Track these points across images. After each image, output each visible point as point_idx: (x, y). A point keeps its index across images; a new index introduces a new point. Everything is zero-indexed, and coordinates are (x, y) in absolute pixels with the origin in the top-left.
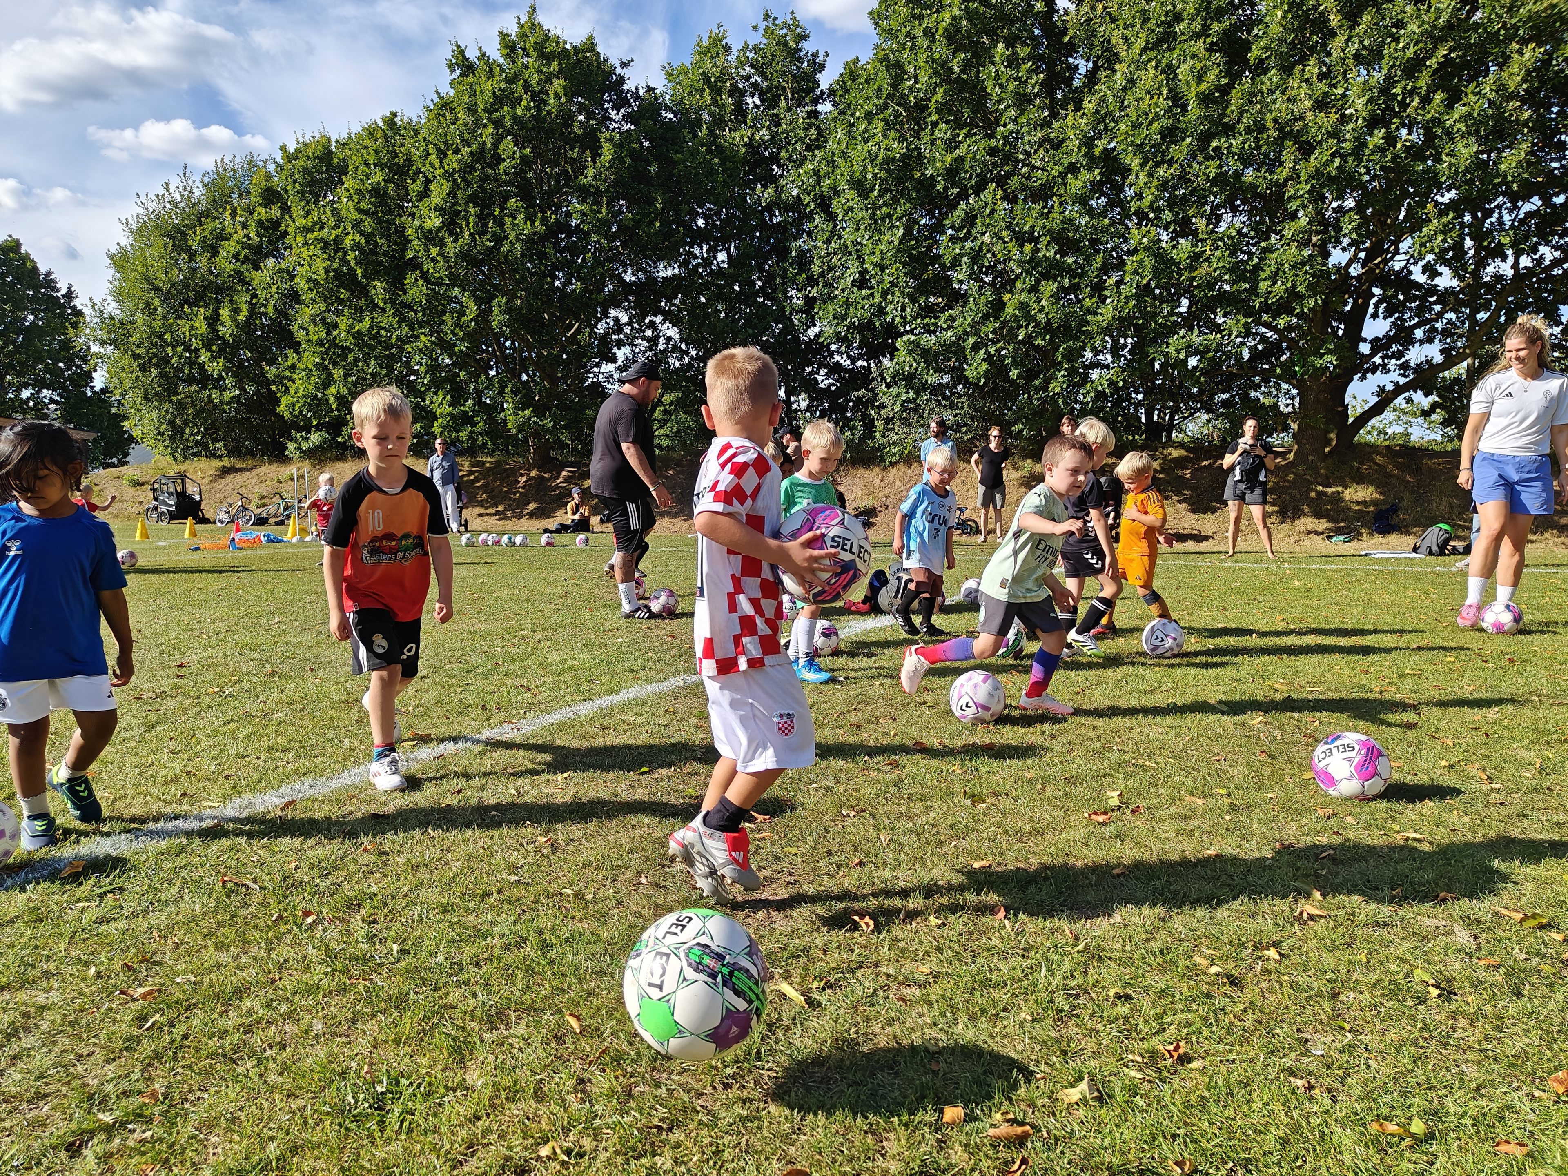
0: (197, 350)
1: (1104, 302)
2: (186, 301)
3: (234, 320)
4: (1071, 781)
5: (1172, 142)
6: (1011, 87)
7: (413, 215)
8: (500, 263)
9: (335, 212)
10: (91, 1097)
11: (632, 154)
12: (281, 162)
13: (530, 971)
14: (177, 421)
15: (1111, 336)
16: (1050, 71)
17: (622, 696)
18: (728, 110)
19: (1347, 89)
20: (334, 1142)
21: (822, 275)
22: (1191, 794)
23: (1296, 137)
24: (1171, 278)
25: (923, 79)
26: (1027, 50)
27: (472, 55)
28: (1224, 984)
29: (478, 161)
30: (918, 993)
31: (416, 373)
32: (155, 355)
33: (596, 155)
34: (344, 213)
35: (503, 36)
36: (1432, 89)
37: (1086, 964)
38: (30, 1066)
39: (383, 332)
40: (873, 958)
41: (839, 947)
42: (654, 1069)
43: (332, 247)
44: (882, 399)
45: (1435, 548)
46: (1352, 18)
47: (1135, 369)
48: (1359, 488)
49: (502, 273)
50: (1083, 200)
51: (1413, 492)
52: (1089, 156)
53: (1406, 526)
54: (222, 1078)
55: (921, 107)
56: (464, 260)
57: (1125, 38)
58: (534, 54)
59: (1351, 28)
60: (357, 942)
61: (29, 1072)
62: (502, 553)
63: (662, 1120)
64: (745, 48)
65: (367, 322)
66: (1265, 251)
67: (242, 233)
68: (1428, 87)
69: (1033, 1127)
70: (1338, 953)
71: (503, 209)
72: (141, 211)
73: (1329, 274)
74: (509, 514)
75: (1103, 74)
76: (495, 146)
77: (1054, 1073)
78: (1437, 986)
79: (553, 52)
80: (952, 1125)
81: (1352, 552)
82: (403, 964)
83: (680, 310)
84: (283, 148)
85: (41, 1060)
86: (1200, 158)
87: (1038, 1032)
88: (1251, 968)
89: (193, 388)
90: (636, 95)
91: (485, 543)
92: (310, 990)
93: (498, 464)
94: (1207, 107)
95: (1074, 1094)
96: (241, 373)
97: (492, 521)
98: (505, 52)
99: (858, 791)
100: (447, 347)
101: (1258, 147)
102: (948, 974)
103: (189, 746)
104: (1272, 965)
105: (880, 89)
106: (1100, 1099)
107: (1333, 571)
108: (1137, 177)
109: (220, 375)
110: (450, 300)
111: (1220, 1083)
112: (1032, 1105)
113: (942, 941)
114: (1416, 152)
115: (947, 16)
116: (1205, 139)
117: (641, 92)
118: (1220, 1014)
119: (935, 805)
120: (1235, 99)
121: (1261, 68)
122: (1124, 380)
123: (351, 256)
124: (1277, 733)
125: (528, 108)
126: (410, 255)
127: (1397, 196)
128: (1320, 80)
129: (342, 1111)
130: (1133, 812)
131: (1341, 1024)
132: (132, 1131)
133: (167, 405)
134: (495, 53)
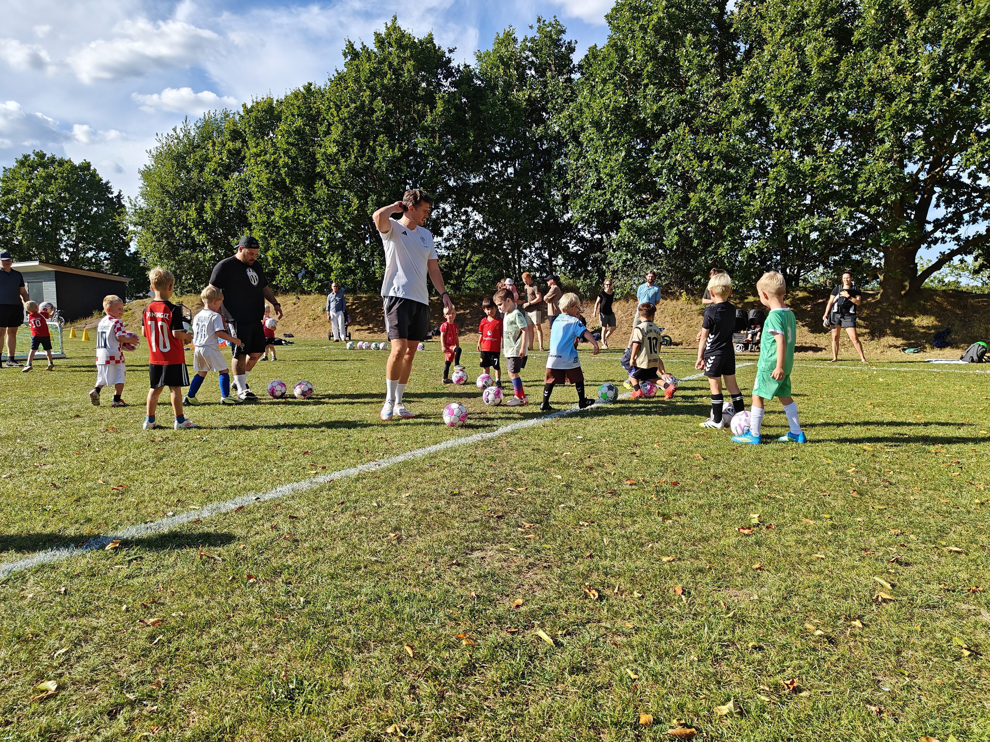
0: (190, 229)
1: (754, 198)
2: (184, 199)
3: (213, 210)
4: (728, 507)
5: (801, 95)
6: (695, 61)
7: (320, 146)
8: (373, 175)
9: (274, 145)
10: (122, 683)
11: (456, 107)
12: (242, 113)
13: (383, 617)
14: (178, 271)
15: (759, 219)
16: (721, 51)
17: (443, 446)
18: (514, 78)
19: (918, 59)
20: (263, 717)
21: (573, 181)
22: (806, 517)
23: (883, 90)
24: (798, 182)
25: (639, 57)
26: (707, 37)
27: (358, 47)
28: (825, 642)
29: (360, 112)
30: (625, 640)
31: (321, 242)
32: (166, 232)
33: (433, 107)
34: (278, 145)
35: (377, 35)
36: (975, 59)
37: (734, 626)
38: (87, 663)
39: (301, 217)
40: (597, 617)
41: (575, 609)
42: (458, 681)
43: (272, 166)
44: (610, 259)
45: (975, 358)
46: (921, 14)
47: (775, 240)
48: (925, 317)
49: (374, 181)
50: (741, 133)
51: (961, 321)
52: (746, 104)
53: (956, 343)
54: (198, 676)
55: (638, 75)
56: (351, 173)
57: (771, 29)
58: (395, 46)
59: (921, 20)
60: (279, 595)
61: (87, 667)
62: (371, 354)
63: (462, 714)
64: (525, 40)
65: (292, 211)
66: (861, 164)
67: (218, 157)
68: (972, 57)
69: (697, 729)
70: (902, 625)
71: (375, 141)
72: (159, 145)
73: (904, 178)
74: (376, 329)
75: (756, 52)
76: (371, 102)
77: (712, 695)
78: (968, 649)
79: (407, 44)
80: (646, 725)
81: (919, 359)
82: (306, 610)
83: (484, 203)
84: (244, 106)
85: (94, 660)
86: (819, 105)
87: (702, 669)
88: (842, 632)
89: (187, 252)
90: (458, 70)
91: (361, 348)
92: (251, 623)
93: (370, 298)
94: (824, 72)
95: (724, 710)
96: (216, 242)
97: (365, 334)
98: (378, 45)
99: (590, 509)
100: (340, 226)
101: (858, 97)
102: (644, 629)
103: (182, 471)
104: (857, 631)
105: (611, 64)
106: (741, 713)
107: (906, 372)
108: (778, 117)
109: (203, 244)
110: (342, 197)
111: (820, 707)
112: (697, 715)
113: (641, 607)
114: (963, 100)
115: (655, 17)
116: (822, 92)
117: (461, 68)
118: (822, 662)
119: (639, 520)
120: (843, 67)
121: (860, 46)
122: (767, 248)
123: (283, 171)
124: (865, 479)
125: (391, 79)
126: (318, 170)
127: (950, 129)
128: (899, 54)
129: (268, 699)
130: (768, 528)
131: (902, 670)
132: (146, 705)
133: (173, 262)
134: (372, 46)
